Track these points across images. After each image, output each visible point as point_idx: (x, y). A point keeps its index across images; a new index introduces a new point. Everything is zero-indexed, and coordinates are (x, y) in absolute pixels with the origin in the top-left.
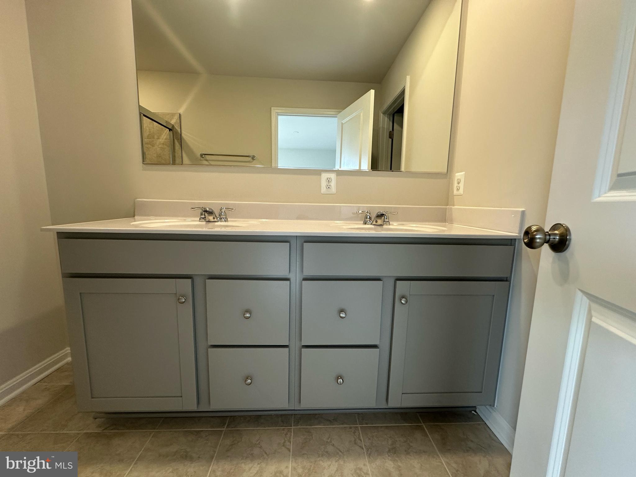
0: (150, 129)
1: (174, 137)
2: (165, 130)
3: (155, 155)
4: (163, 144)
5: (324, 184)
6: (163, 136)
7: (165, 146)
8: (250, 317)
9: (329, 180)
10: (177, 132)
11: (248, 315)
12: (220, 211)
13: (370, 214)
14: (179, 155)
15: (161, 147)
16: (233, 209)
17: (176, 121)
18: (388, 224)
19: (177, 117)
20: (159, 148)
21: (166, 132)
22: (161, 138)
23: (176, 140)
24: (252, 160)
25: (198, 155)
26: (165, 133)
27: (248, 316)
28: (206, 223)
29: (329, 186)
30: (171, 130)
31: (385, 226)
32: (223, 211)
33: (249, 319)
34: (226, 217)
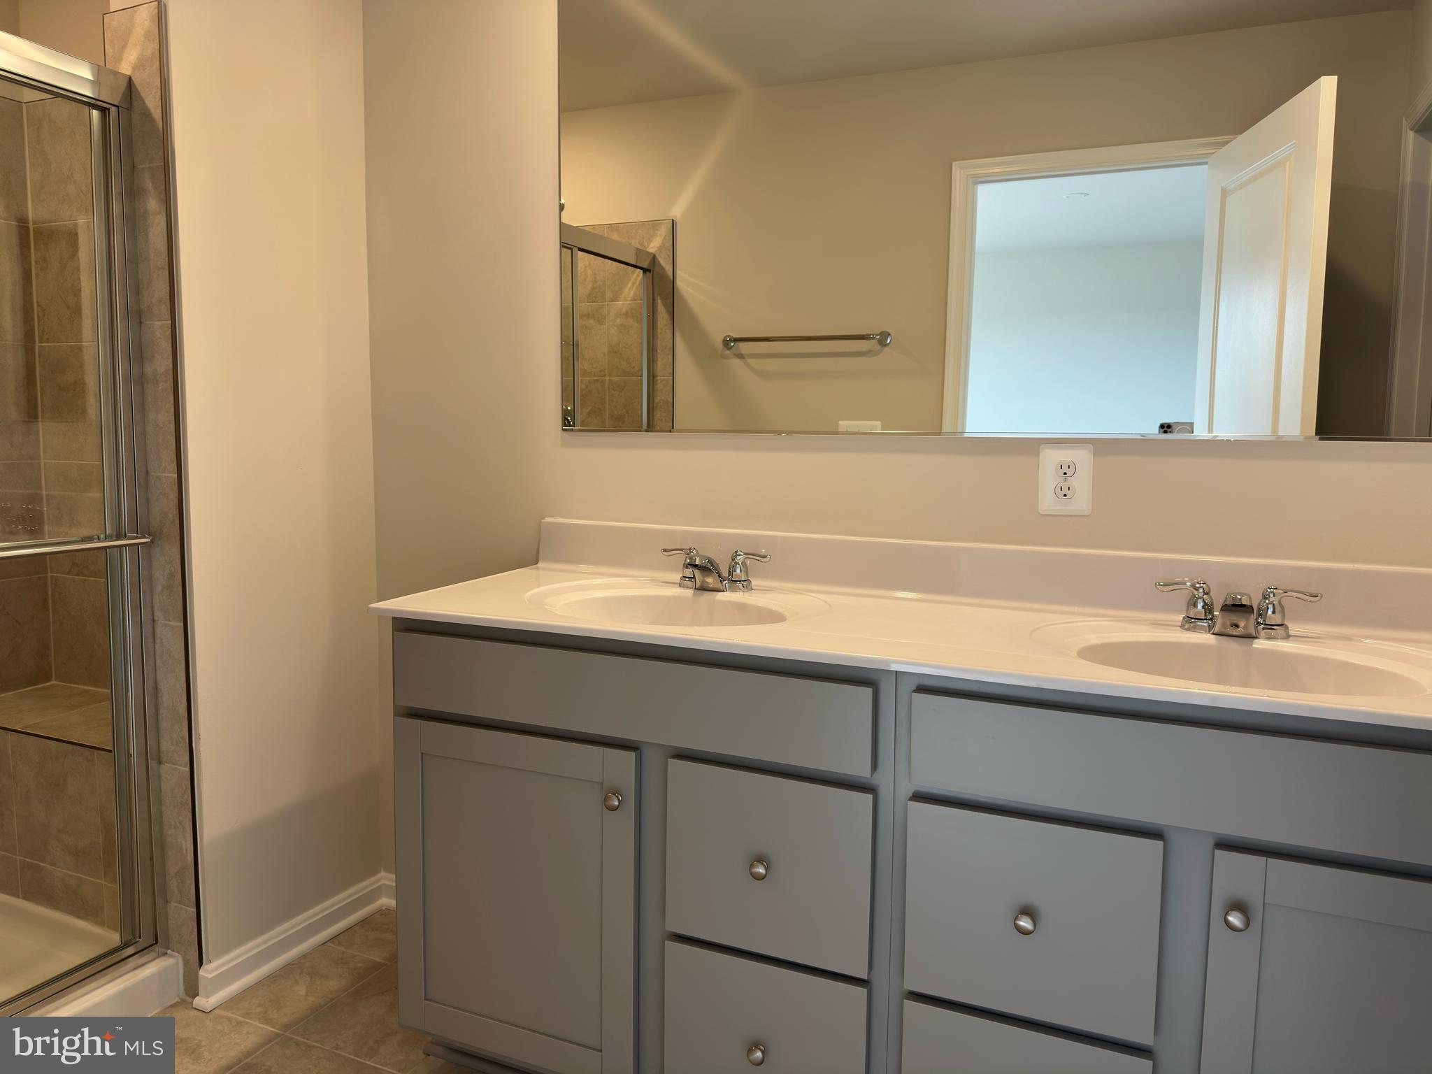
0: (595, 274)
1: (656, 291)
2: (633, 273)
3: (605, 350)
4: (626, 314)
5: (1048, 481)
6: (626, 291)
7: (631, 321)
8: (766, 875)
9: (1066, 471)
10: (663, 276)
11: (761, 870)
12: (731, 560)
13: (1207, 594)
14: (666, 346)
15: (622, 325)
16: (765, 557)
17: (663, 243)
18: (1279, 631)
19: (664, 230)
20: (615, 326)
21: (636, 279)
22: (622, 297)
23: (659, 301)
24: (879, 347)
25: (718, 340)
26: (632, 280)
27: (760, 872)
28: (694, 594)
29: (1065, 491)
30: (649, 271)
31: (1260, 644)
32: (740, 559)
33: (764, 880)
34: (747, 576)
